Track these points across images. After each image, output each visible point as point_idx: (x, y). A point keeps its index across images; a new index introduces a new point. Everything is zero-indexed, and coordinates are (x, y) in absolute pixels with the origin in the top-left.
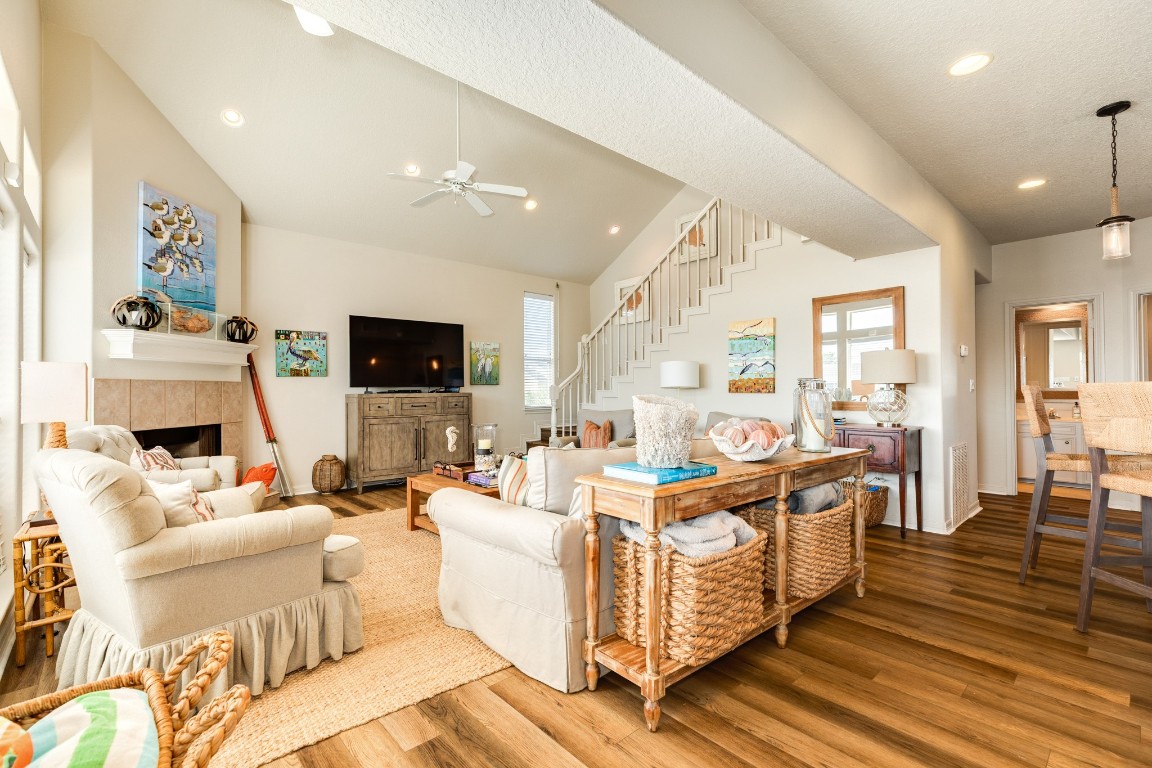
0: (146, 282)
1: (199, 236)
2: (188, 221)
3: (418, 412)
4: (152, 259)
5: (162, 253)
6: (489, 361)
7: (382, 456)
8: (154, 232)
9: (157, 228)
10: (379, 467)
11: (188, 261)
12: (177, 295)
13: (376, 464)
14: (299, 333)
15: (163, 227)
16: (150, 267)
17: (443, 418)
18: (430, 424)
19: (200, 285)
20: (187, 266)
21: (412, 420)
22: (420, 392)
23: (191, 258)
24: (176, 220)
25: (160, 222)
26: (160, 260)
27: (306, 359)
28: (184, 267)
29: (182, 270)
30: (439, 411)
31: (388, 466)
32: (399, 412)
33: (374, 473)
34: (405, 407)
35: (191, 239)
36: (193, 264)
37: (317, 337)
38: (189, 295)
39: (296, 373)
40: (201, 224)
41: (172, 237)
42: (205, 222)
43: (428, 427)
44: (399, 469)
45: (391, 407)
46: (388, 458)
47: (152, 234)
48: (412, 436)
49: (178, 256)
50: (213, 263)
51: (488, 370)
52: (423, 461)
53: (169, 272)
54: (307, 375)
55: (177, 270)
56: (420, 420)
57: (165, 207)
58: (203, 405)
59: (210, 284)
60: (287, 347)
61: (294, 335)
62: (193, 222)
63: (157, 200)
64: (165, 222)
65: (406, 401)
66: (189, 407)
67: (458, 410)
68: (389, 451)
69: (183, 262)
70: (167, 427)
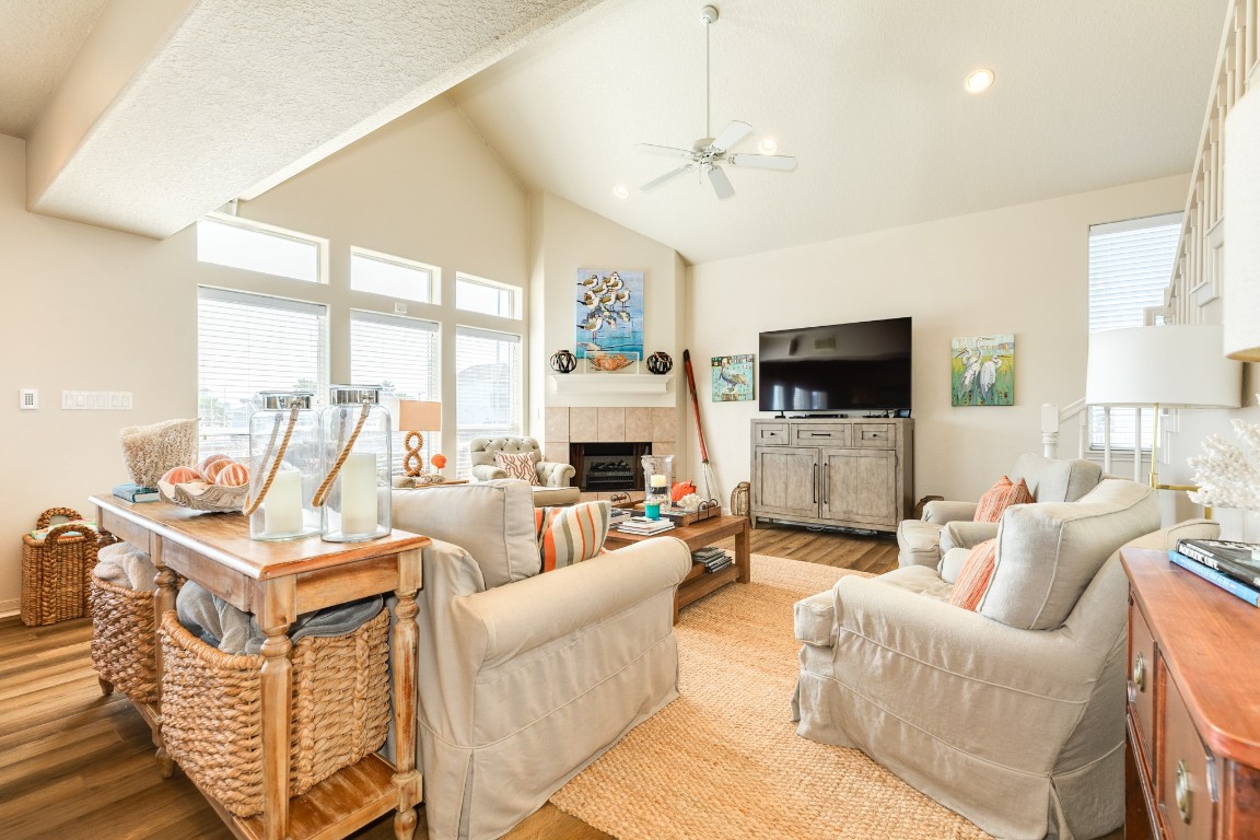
0: (579, 338)
1: (626, 293)
2: (616, 285)
3: (819, 441)
4: (584, 321)
5: (592, 315)
6: (990, 367)
7: (775, 491)
8: (586, 301)
9: (588, 298)
10: (772, 503)
11: (615, 315)
12: (605, 343)
13: (769, 499)
14: (729, 358)
15: (593, 296)
16: (582, 327)
17: (854, 452)
18: (836, 459)
19: (627, 333)
20: (615, 320)
21: (810, 452)
22: (846, 417)
23: (618, 313)
24: (604, 287)
25: (590, 293)
26: (590, 320)
27: (734, 384)
28: (612, 321)
29: (610, 323)
30: (848, 443)
31: (783, 504)
32: (795, 440)
33: (767, 509)
34: (802, 435)
35: (618, 298)
36: (621, 317)
37: (744, 360)
38: (616, 341)
39: (727, 398)
40: (628, 284)
41: (601, 301)
42: (631, 280)
43: (832, 463)
44: (794, 510)
45: (784, 435)
46: (783, 495)
47: (584, 303)
48: (810, 471)
49: (607, 313)
50: (640, 312)
51: (986, 381)
52: (825, 507)
53: (598, 327)
54: (736, 400)
55: (605, 324)
56: (820, 452)
57: (595, 281)
58: (633, 426)
59: (637, 329)
60: (719, 373)
61: (725, 361)
62: (620, 284)
63: (588, 278)
64: (594, 292)
65: (802, 427)
66: (620, 427)
67: (878, 442)
68: (783, 486)
69: (610, 317)
70: (600, 441)
